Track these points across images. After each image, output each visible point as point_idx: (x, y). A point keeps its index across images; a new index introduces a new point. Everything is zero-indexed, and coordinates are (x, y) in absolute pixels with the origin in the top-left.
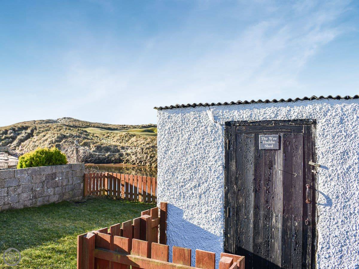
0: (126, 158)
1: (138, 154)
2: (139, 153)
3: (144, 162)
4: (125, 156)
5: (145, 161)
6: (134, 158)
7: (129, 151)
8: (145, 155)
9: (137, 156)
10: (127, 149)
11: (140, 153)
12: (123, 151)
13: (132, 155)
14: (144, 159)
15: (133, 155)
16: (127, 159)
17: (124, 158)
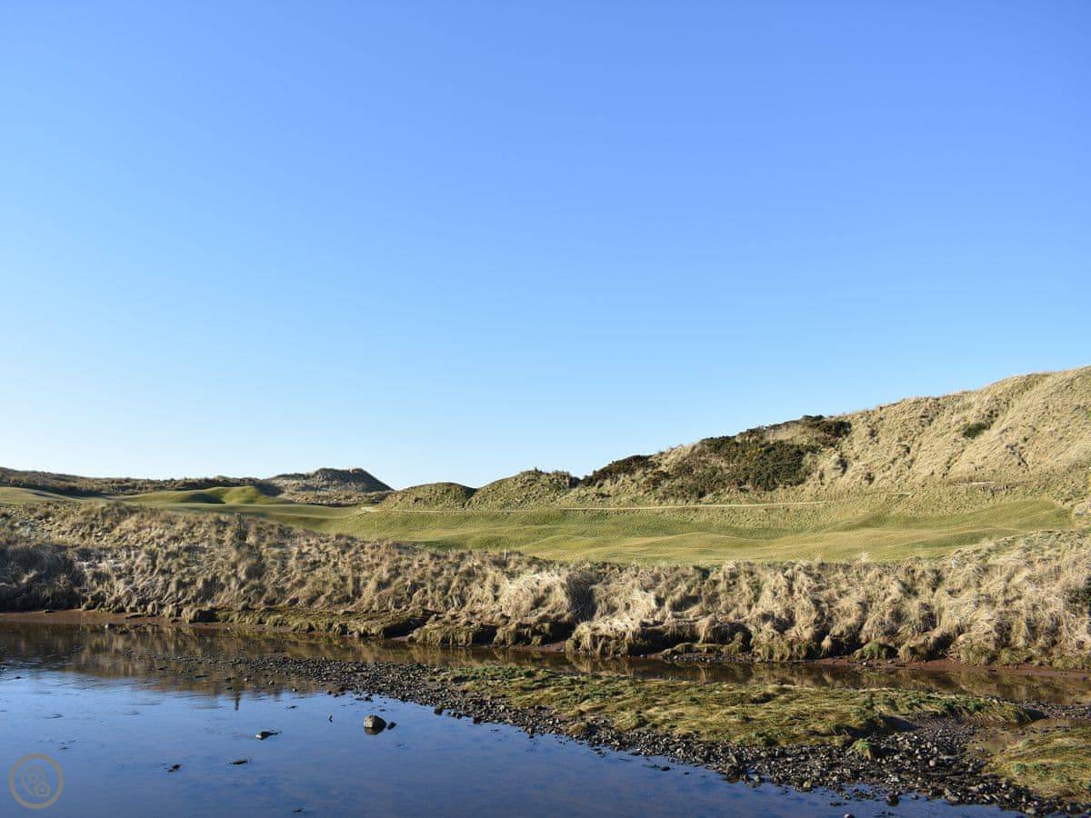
0: (94, 589)
1: (136, 574)
2: (139, 570)
3: (155, 602)
4: (92, 580)
5: (160, 598)
6: (120, 587)
7: (105, 566)
8: (161, 579)
9: (130, 582)
10: (100, 558)
11: (143, 572)
12: (85, 564)
13: (115, 578)
14: (158, 591)
15: (119, 577)
16: (96, 592)
17: (85, 591)
